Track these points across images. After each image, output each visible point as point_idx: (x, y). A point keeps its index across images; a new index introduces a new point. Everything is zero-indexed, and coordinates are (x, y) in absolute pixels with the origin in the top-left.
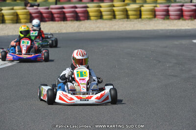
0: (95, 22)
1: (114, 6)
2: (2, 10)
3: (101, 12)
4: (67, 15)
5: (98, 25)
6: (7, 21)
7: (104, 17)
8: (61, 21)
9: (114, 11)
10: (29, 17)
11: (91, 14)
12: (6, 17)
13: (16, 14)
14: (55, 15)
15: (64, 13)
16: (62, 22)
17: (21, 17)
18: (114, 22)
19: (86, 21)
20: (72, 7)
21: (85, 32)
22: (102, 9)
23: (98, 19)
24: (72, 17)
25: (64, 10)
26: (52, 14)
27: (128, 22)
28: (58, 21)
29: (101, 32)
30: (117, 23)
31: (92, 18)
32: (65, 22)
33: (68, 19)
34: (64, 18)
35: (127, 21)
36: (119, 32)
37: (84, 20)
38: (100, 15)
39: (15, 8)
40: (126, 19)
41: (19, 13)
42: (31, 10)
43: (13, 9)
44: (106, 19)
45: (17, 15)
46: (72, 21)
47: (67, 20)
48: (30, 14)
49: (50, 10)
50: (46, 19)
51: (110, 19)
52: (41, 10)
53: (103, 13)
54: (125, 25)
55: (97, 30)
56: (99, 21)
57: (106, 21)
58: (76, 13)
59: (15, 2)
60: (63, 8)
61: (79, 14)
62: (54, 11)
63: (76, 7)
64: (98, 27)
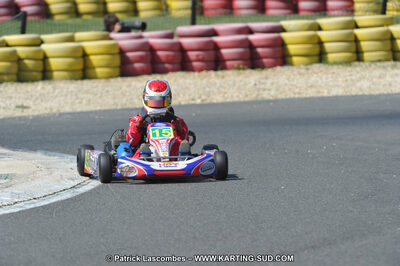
0: (303, 71)
1: (357, 27)
2: (42, 42)
3: (320, 43)
4: (224, 51)
5: (313, 78)
6: (55, 74)
7: (331, 57)
8: (208, 69)
9: (356, 41)
10: (117, 60)
11: (292, 49)
12: (54, 63)
13: (80, 54)
14: (192, 55)
15: (216, 47)
16: (212, 73)
17: (95, 60)
18: (357, 69)
19: (279, 68)
20: (239, 31)
21: (276, 101)
22: (323, 35)
23: (311, 63)
24: (240, 57)
25: (215, 39)
26: (182, 50)
27: (396, 71)
28: (200, 70)
29: (323, 99)
30: (367, 73)
31: (295, 59)
32: (220, 73)
33: (228, 63)
34: (216, 62)
35: (393, 67)
36: (371, 97)
37: (273, 66)
38: (317, 50)
39: (79, 35)
40: (392, 63)
41: (88, 51)
42: (124, 40)
43: (71, 39)
44: (335, 63)
45: (85, 56)
46: (238, 68)
47: (224, 68)
48: (122, 52)
49: (175, 40)
50: (167, 65)
51: (347, 63)
52: (152, 41)
53: (328, 46)
54: (388, 79)
55: (311, 93)
56: (316, 67)
57: (335, 69)
58: (250, 46)
59: (78, 21)
60: (214, 33)
61: (259, 50)
62: (186, 42)
63: (250, 31)
64: (312, 86)
